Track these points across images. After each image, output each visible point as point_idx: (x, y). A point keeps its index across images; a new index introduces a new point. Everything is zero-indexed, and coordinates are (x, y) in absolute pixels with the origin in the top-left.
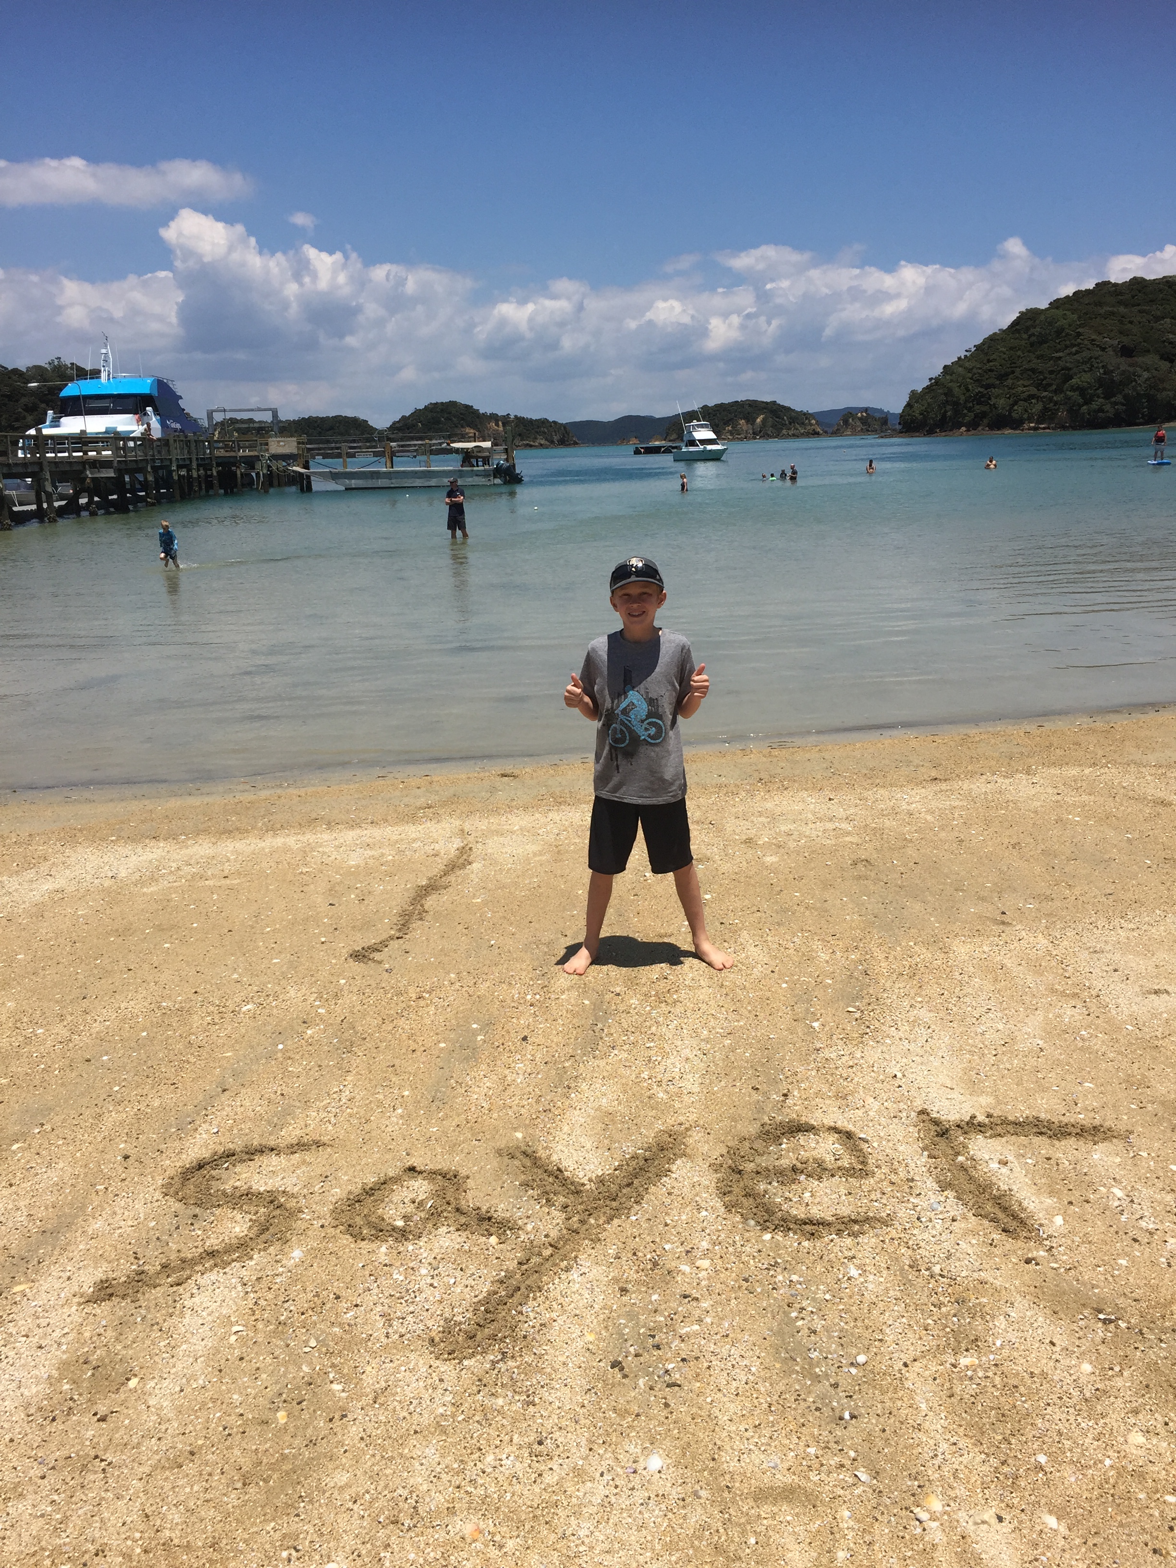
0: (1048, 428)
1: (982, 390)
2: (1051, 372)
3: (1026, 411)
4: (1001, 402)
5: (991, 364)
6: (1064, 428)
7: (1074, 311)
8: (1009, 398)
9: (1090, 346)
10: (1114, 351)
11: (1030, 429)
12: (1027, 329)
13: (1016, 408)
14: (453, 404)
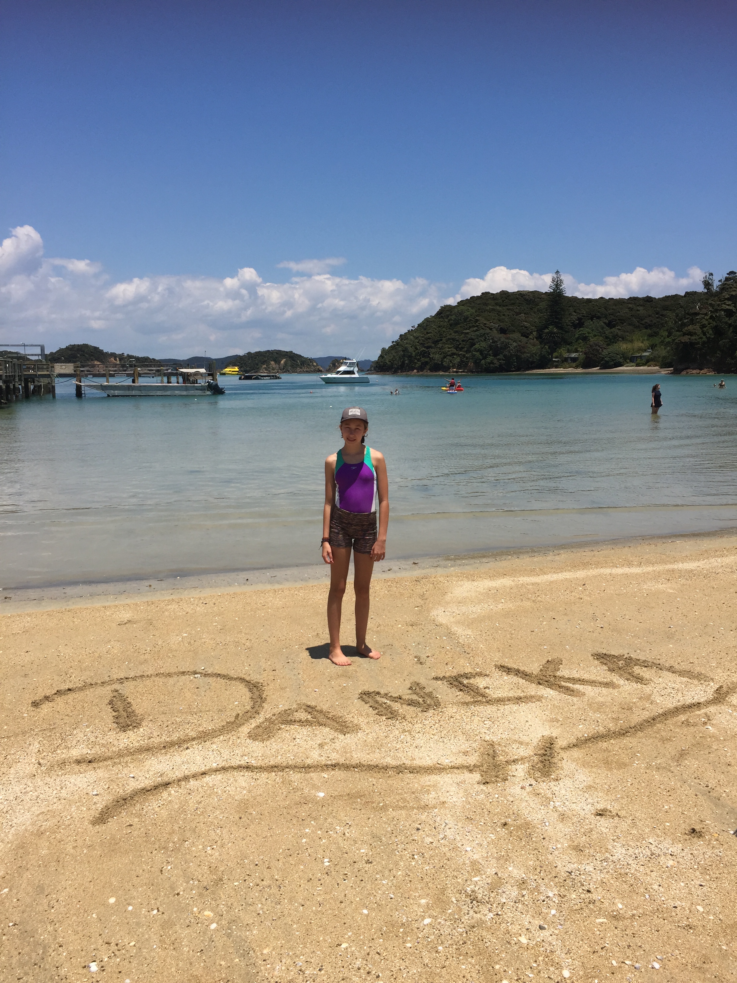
0: (464, 372)
1: (424, 349)
2: (463, 341)
3: (451, 362)
4: (437, 356)
5: (429, 335)
6: (472, 372)
7: (472, 308)
8: (441, 354)
9: (484, 327)
10: (497, 330)
11: (454, 372)
12: (448, 316)
13: (445, 359)
14: (86, 346)
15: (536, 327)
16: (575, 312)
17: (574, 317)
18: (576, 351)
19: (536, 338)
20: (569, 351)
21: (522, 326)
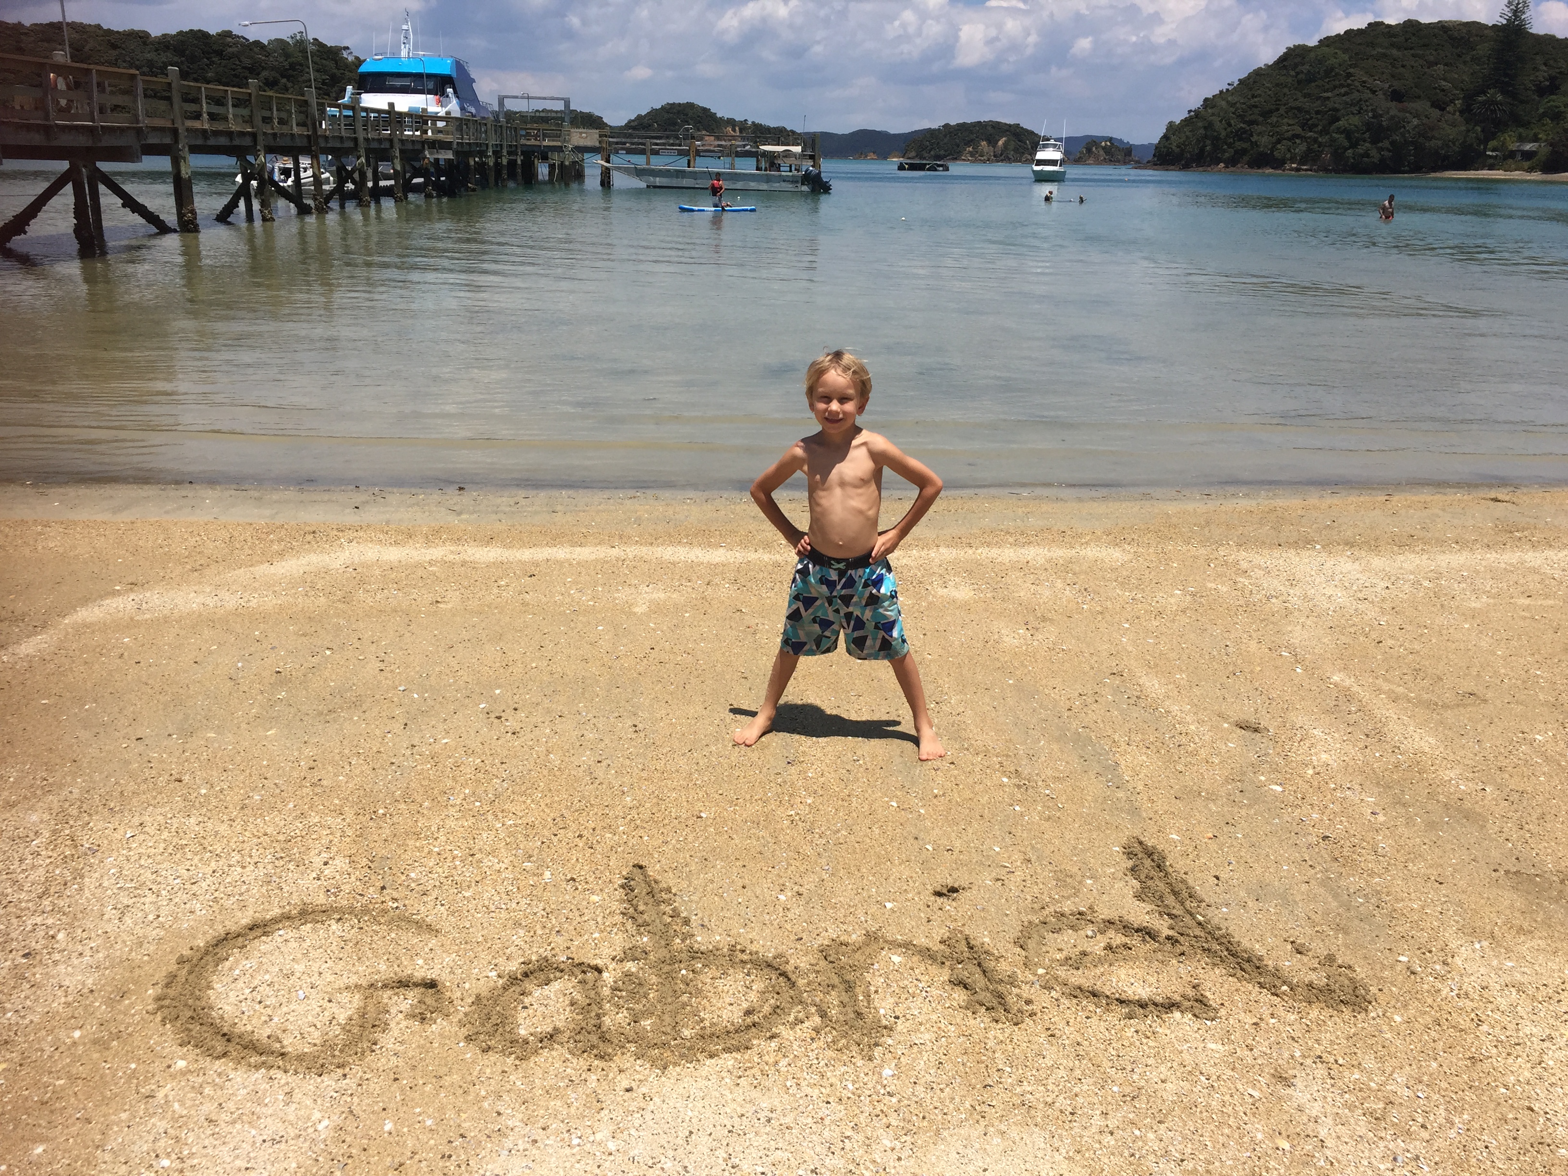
0: (1311, 170)
1: (1244, 126)
2: (1317, 112)
3: (1289, 151)
4: (1264, 140)
5: (1256, 100)
6: (1327, 170)
7: (1345, 51)
8: (1272, 136)
9: (1360, 88)
10: (1384, 94)
11: (1292, 169)
12: (1296, 65)
13: (1279, 146)
14: (691, 105)
15: (1463, 90)
16: (1545, 64)
17: (1543, 74)
18: (1535, 139)
19: (1460, 112)
20: (1522, 139)
21: (1435, 88)
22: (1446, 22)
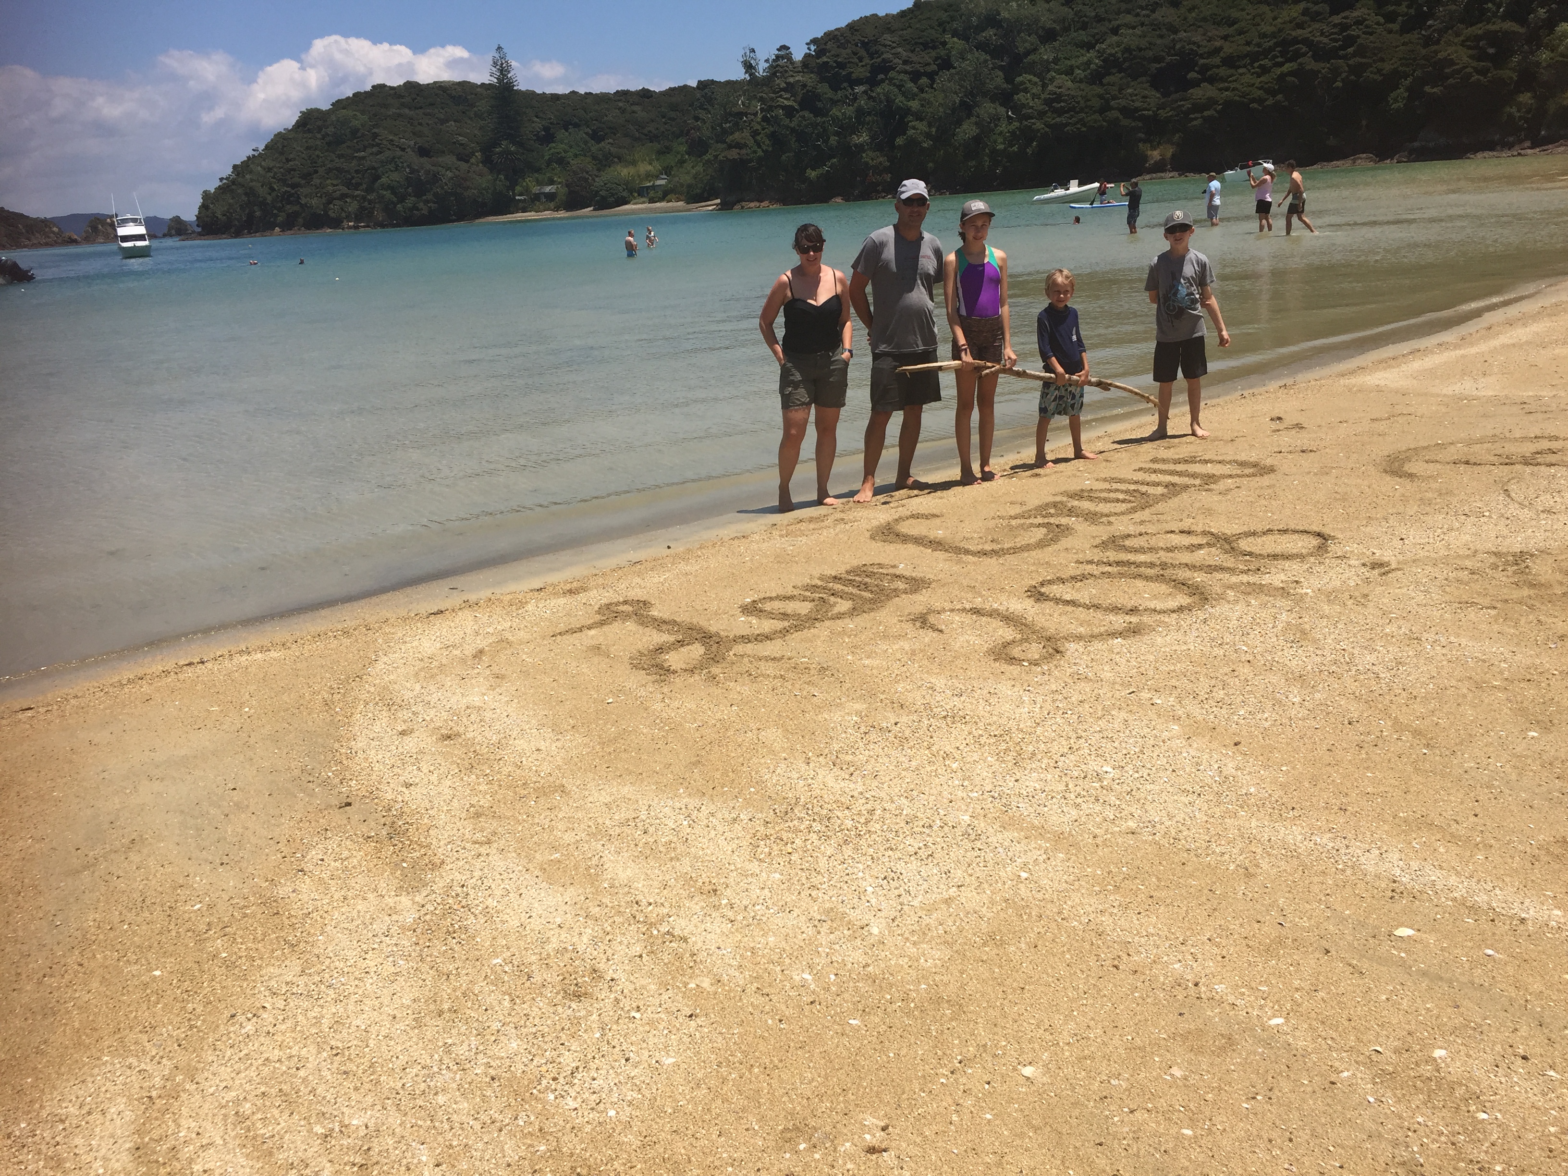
0: (368, 226)
1: (289, 189)
2: (357, 172)
3: (342, 209)
4: (314, 202)
5: (291, 163)
6: (383, 226)
7: (363, 112)
8: (321, 197)
9: (390, 146)
10: (413, 151)
11: (350, 227)
12: (320, 129)
13: (331, 206)
15: (478, 143)
16: (537, 117)
17: (538, 125)
18: (551, 182)
19: (482, 162)
20: (540, 183)
21: (454, 143)
22: (441, 82)
